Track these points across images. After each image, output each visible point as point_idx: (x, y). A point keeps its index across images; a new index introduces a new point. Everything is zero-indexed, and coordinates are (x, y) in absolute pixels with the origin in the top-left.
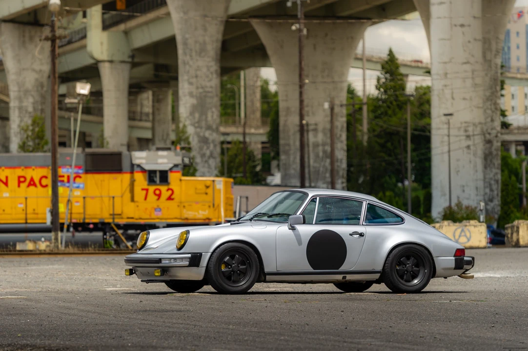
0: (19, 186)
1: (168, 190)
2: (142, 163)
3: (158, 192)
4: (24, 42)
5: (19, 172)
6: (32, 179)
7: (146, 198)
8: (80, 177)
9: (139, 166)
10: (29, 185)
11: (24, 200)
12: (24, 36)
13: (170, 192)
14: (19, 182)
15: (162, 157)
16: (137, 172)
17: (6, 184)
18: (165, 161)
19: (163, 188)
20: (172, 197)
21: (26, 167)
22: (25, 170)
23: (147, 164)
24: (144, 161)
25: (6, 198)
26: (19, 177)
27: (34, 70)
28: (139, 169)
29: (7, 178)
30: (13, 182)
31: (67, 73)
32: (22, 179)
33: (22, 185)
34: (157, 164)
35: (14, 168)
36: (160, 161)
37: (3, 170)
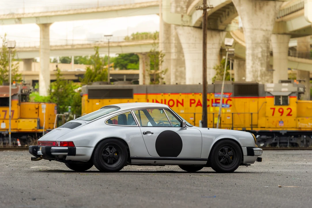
0: (191, 106)
1: (288, 109)
2: (271, 91)
3: (281, 110)
4: (256, 11)
5: (191, 97)
6: (199, 101)
7: (273, 115)
8: (231, 100)
9: (269, 93)
10: (197, 105)
11: (193, 114)
12: (256, 7)
13: (289, 110)
14: (191, 103)
15: (285, 87)
16: (268, 97)
17: (182, 104)
18: (286, 90)
19: (285, 108)
20: (291, 114)
21: (195, 94)
22: (195, 95)
23: (274, 91)
24: (272, 90)
25: (182, 113)
26: (191, 100)
27: (262, 30)
28: (269, 95)
29: (183, 100)
30: (187, 103)
31: (295, 31)
32: (193, 101)
33: (192, 105)
34: (281, 91)
35: (188, 94)
36: (283, 90)
37: (180, 95)
